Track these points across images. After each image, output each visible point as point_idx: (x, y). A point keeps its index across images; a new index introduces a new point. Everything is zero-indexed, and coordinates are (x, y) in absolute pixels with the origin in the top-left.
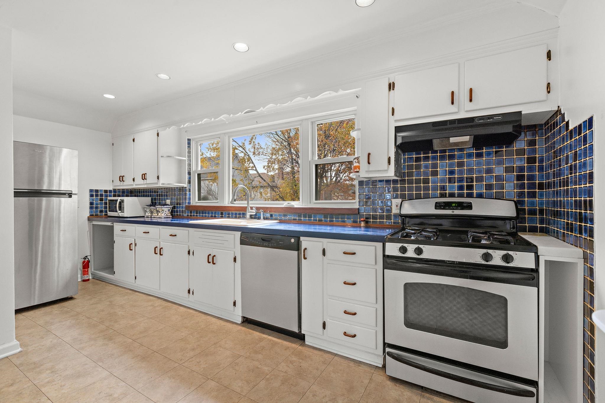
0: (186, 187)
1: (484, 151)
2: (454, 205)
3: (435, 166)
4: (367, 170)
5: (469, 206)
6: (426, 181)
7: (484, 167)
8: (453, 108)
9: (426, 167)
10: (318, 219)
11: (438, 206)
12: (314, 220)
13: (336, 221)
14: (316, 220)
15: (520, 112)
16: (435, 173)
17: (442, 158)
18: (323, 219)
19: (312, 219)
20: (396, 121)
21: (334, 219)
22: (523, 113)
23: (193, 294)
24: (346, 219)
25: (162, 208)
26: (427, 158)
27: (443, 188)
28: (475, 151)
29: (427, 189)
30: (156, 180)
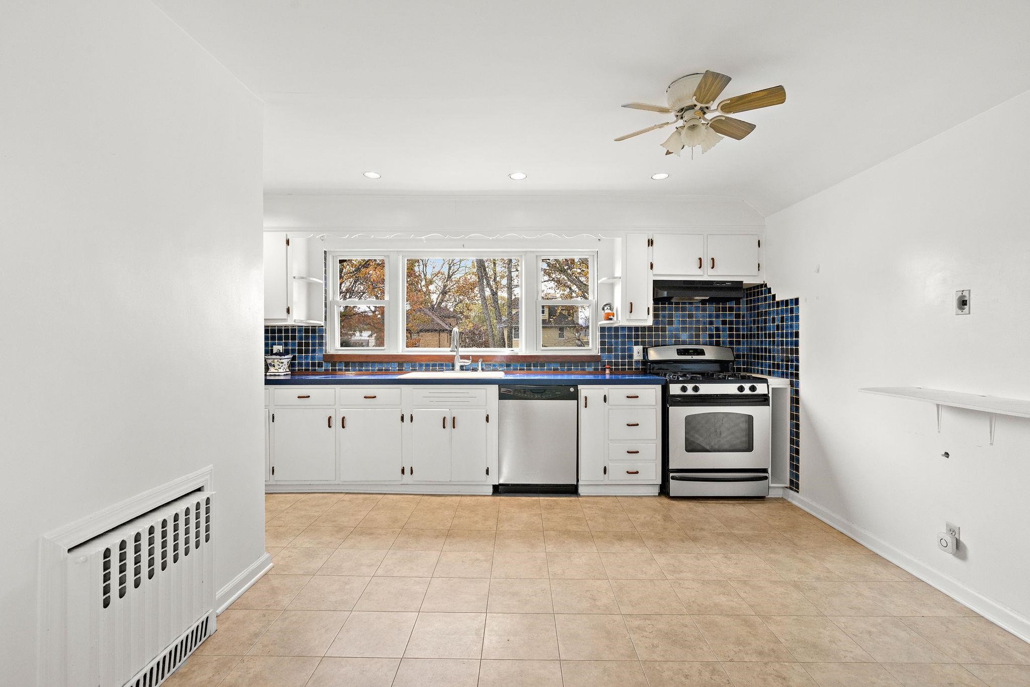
0: (323, 326)
1: (707, 306)
2: (690, 351)
3: (671, 316)
4: (628, 318)
5: (702, 352)
6: (664, 330)
7: (708, 319)
8: (700, 272)
9: (664, 316)
10: (552, 368)
11: (680, 352)
12: (547, 369)
13: (575, 369)
14: (551, 369)
15: (742, 282)
16: (671, 323)
17: (677, 309)
18: (559, 368)
19: (546, 368)
20: (654, 275)
21: (573, 368)
22: (744, 282)
23: (412, 473)
24: (586, 367)
25: (280, 359)
26: (664, 309)
27: (677, 336)
28: (701, 306)
29: (664, 336)
30: (284, 315)
